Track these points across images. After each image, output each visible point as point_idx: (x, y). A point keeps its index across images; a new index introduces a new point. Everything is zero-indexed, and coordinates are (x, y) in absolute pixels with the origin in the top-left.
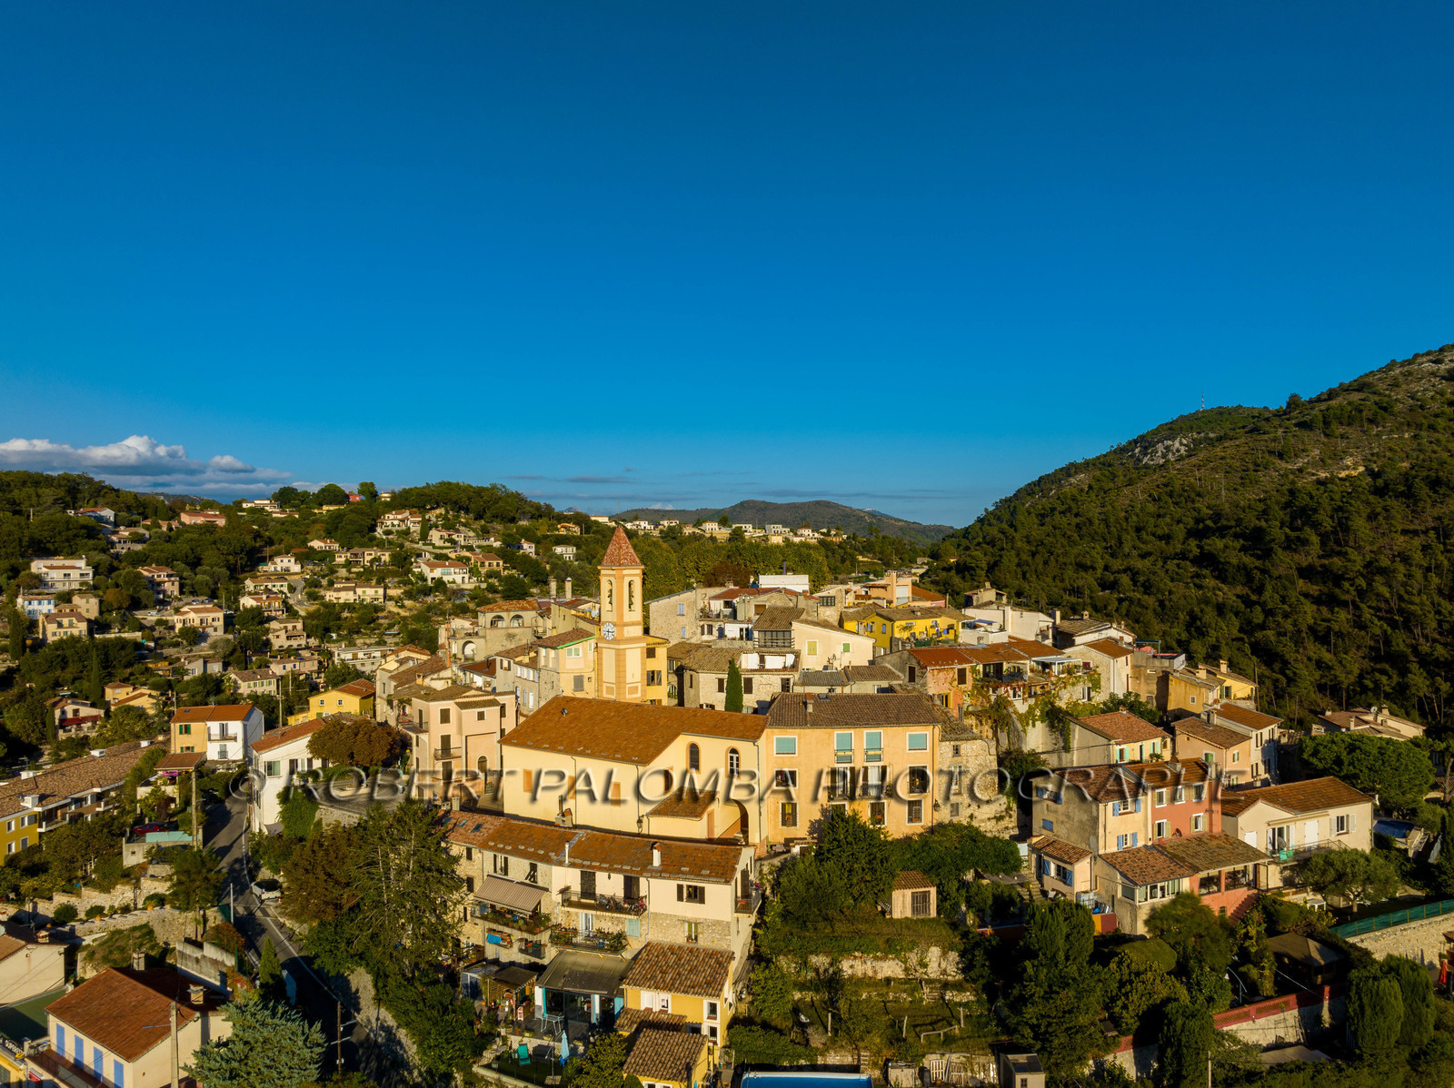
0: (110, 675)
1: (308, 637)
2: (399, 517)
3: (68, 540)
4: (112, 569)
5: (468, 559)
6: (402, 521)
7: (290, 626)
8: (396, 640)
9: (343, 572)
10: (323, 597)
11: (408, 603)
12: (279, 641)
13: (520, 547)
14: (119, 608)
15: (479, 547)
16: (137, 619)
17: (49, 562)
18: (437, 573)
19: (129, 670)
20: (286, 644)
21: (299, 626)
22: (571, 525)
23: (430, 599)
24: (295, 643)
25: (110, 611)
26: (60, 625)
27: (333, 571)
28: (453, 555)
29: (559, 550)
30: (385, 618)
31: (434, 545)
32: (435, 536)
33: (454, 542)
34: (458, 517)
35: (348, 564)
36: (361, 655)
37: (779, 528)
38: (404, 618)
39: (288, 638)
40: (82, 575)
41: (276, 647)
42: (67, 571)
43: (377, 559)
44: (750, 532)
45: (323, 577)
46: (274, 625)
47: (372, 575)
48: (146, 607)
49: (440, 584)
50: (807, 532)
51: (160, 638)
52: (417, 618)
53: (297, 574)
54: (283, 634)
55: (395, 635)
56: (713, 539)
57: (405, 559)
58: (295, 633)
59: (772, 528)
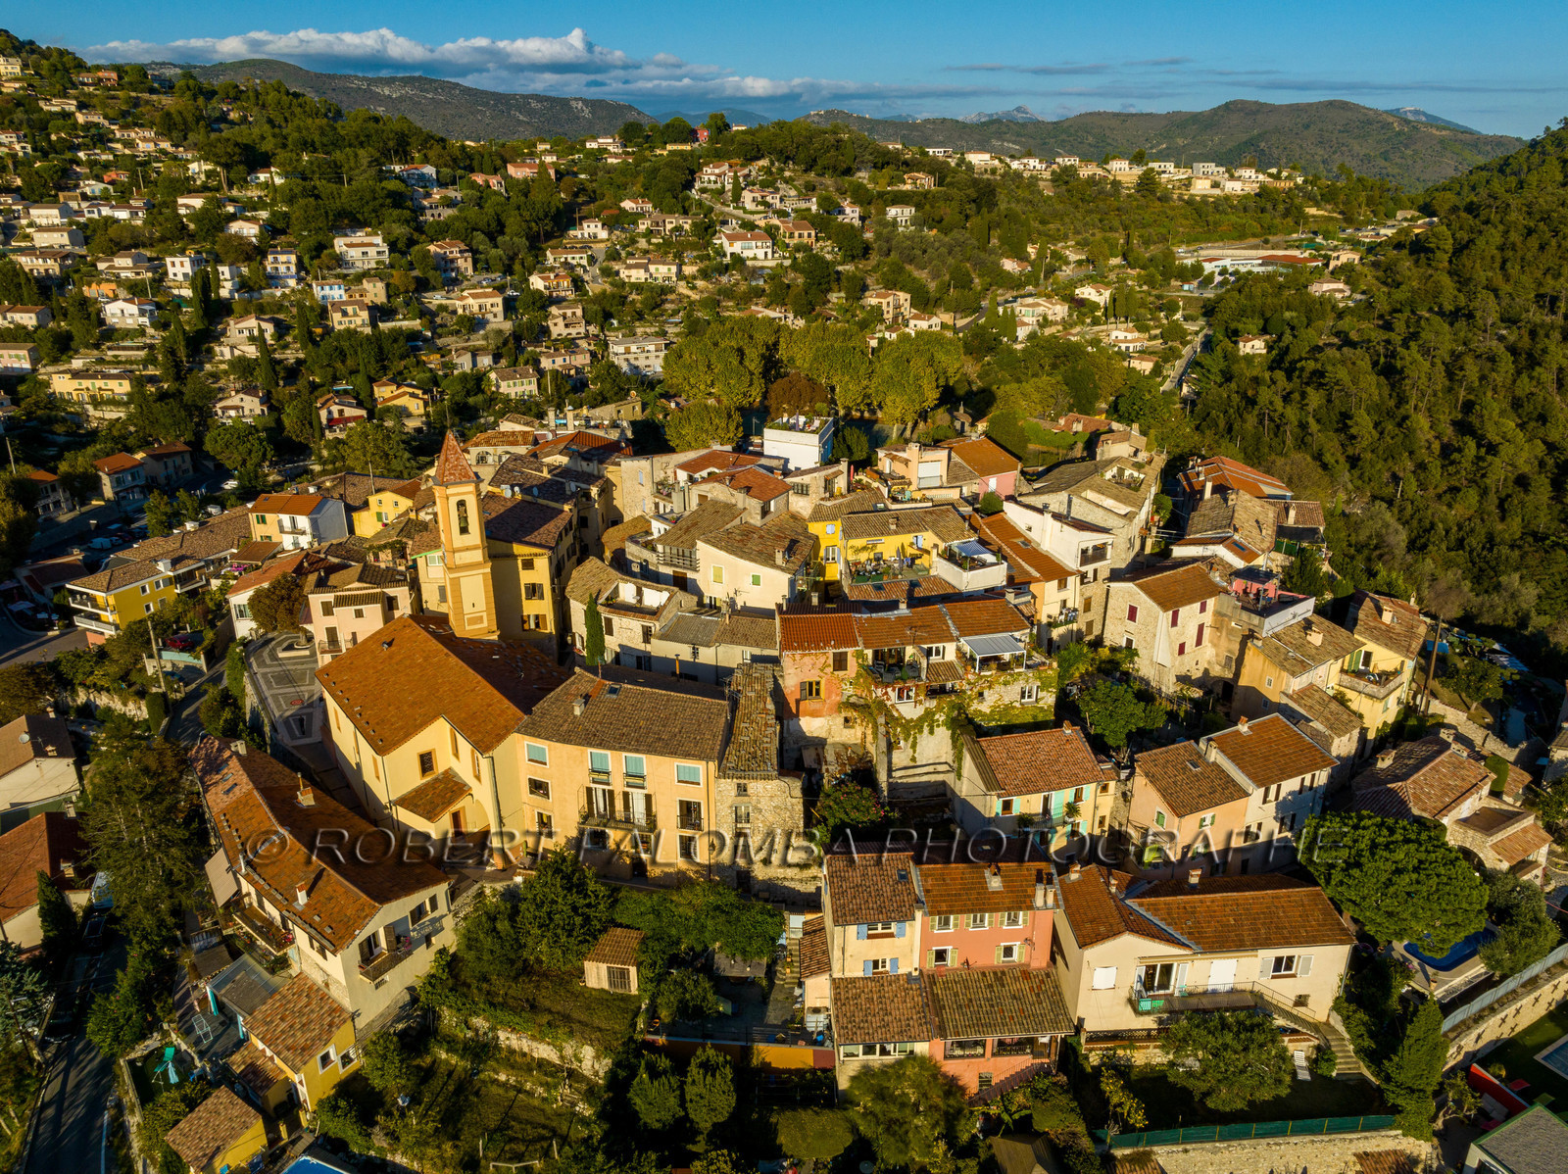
0: (385, 369)
1: (588, 323)
2: (717, 171)
3: (374, 211)
4: (411, 242)
5: (777, 228)
6: (719, 176)
7: (569, 312)
8: (677, 330)
9: (643, 243)
10: (617, 273)
11: (700, 283)
12: (558, 329)
13: (841, 212)
14: (407, 292)
15: (795, 211)
16: (423, 303)
17: (348, 240)
18: (737, 247)
19: (403, 363)
20: (565, 332)
21: (579, 312)
22: (920, 175)
23: (724, 279)
24: (573, 331)
25: (398, 296)
26: (345, 314)
27: (633, 241)
28: (762, 223)
29: (893, 212)
30: (672, 302)
31: (745, 211)
32: (747, 197)
33: (768, 205)
34: (782, 170)
35: (649, 233)
36: (633, 348)
37: (1211, 167)
38: (692, 303)
39: (567, 326)
40: (379, 253)
41: (554, 336)
42: (365, 249)
43: (678, 229)
44: (1169, 173)
45: (624, 247)
46: (554, 310)
47: (672, 249)
48: (434, 289)
49: (738, 260)
50: (1248, 173)
51: (441, 326)
52: (705, 303)
53: (602, 241)
54: (560, 321)
55: (677, 324)
56: (1116, 184)
57: (709, 227)
58: (575, 320)
59: (1201, 167)
